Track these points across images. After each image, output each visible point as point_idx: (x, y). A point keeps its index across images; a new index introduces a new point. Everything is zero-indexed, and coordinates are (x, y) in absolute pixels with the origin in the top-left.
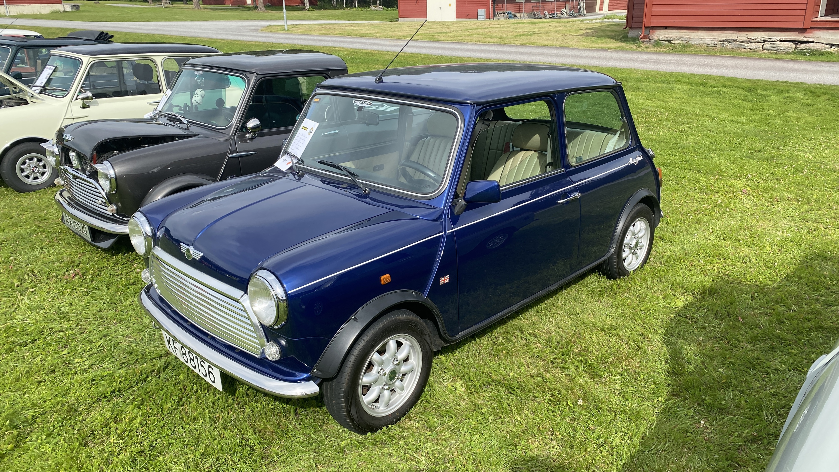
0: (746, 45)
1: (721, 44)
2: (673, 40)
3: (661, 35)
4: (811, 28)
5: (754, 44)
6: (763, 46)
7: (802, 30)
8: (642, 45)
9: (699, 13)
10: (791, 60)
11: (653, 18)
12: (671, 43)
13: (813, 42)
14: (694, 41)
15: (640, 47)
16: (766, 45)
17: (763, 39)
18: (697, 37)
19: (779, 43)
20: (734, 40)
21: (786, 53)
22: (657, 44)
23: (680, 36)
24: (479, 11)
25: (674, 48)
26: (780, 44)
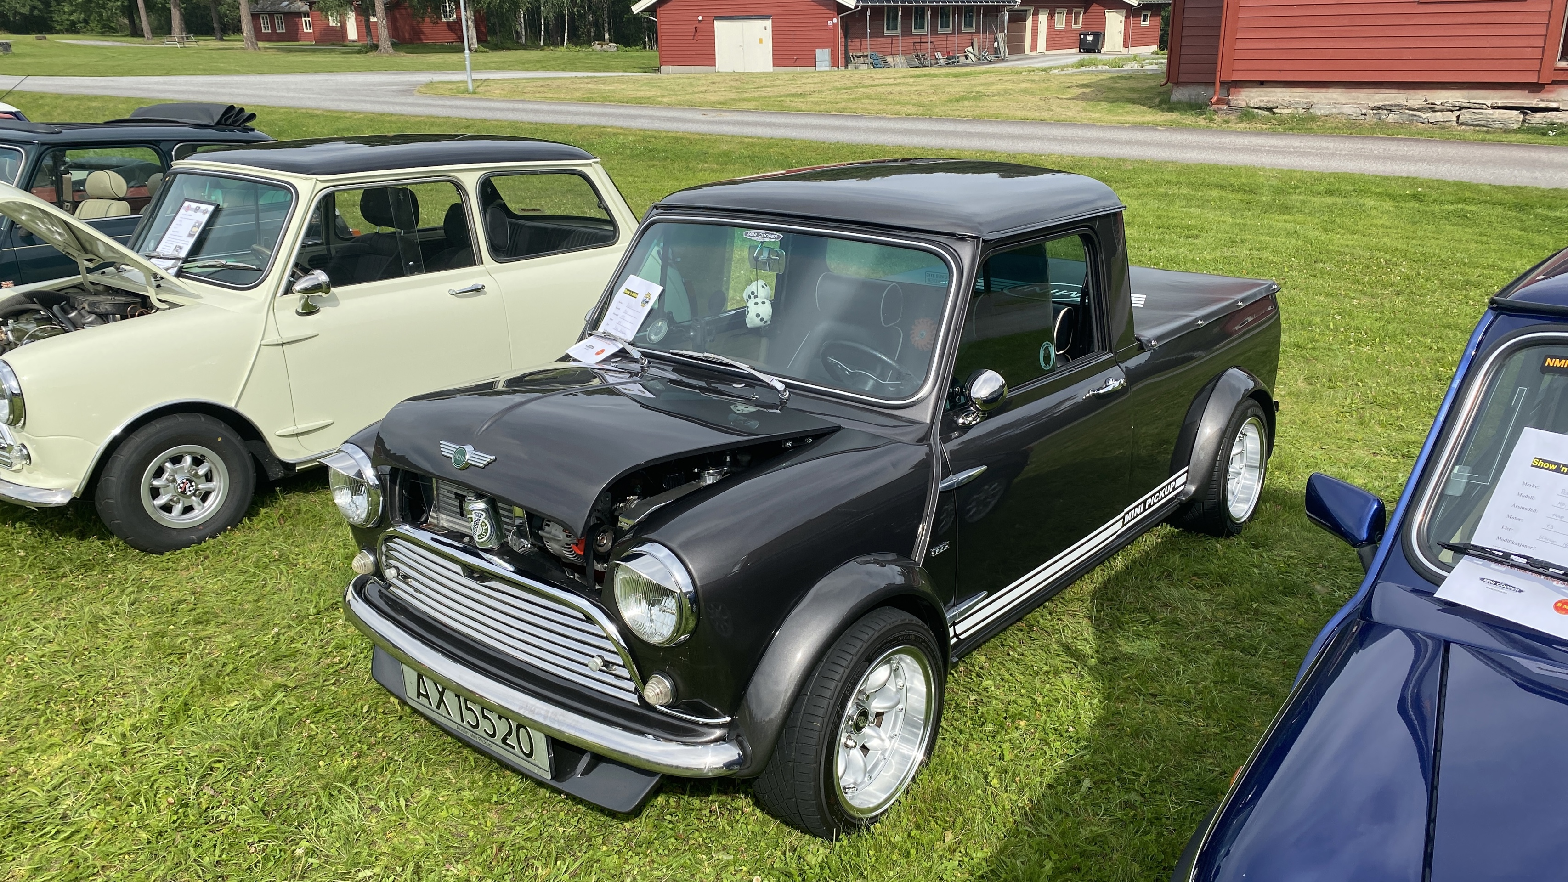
0: (1424, 116)
1: (1375, 114)
2: (1277, 107)
3: (1253, 98)
4: (1554, 83)
5: (1439, 113)
6: (1458, 117)
7: (1535, 87)
8: (1215, 117)
9: (1330, 54)
10: (1519, 145)
11: (1238, 65)
12: (1274, 113)
13: (1557, 109)
14: (1320, 109)
15: (1212, 120)
16: (1465, 116)
17: (1457, 104)
18: (1325, 101)
19: (1491, 111)
20: (1400, 106)
21: (1507, 131)
22: (1246, 114)
23: (1292, 100)
25: (1282, 122)
26: (1492, 114)
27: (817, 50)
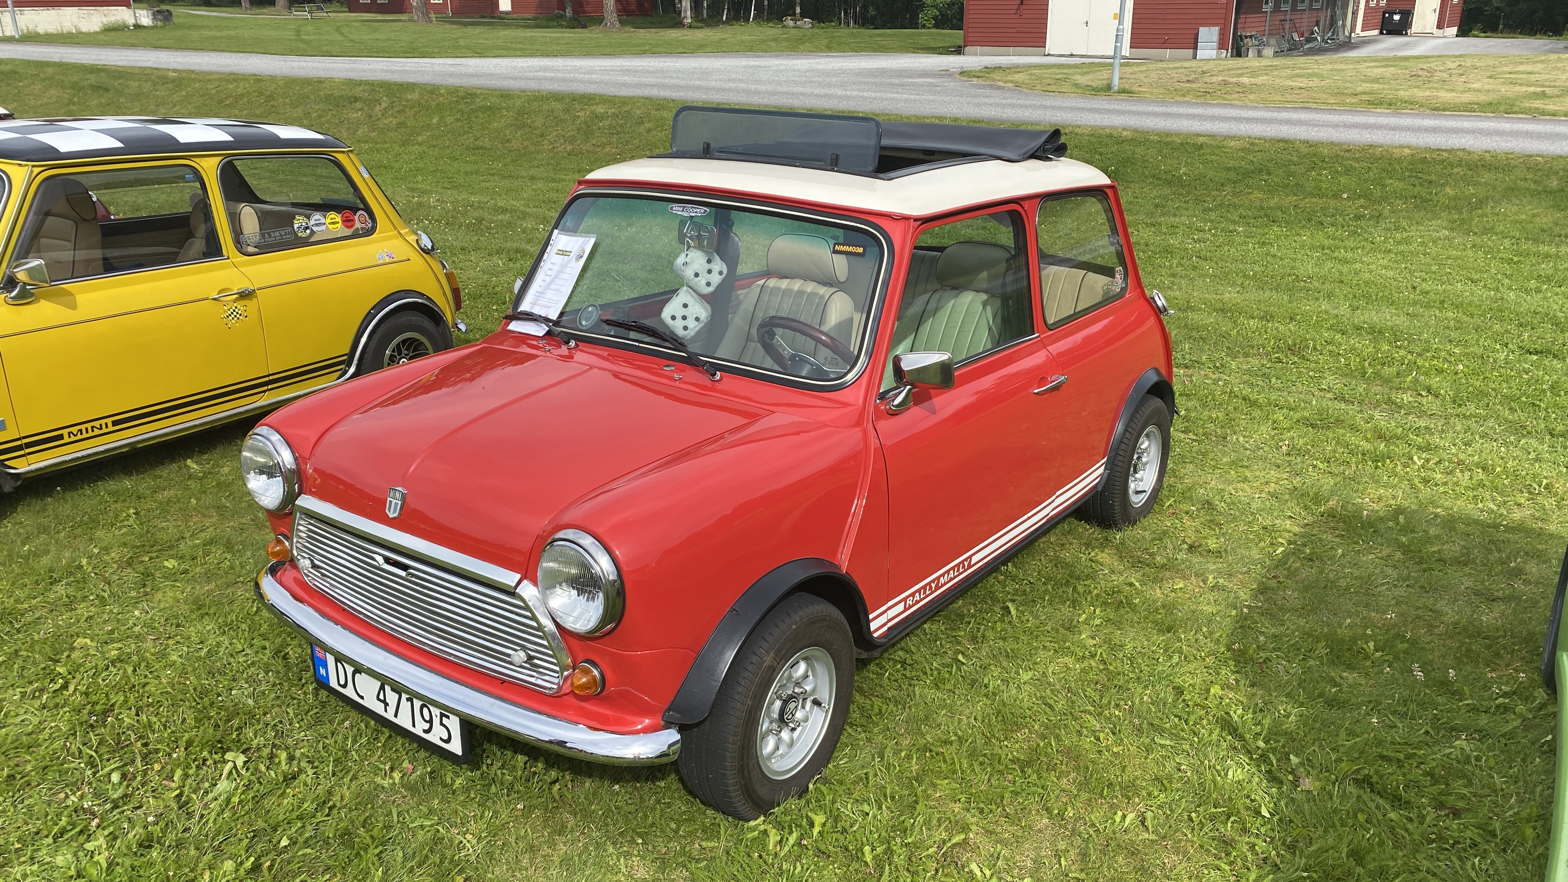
24: (1202, 30)
27: (1201, 28)
